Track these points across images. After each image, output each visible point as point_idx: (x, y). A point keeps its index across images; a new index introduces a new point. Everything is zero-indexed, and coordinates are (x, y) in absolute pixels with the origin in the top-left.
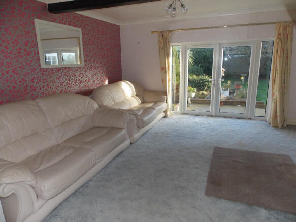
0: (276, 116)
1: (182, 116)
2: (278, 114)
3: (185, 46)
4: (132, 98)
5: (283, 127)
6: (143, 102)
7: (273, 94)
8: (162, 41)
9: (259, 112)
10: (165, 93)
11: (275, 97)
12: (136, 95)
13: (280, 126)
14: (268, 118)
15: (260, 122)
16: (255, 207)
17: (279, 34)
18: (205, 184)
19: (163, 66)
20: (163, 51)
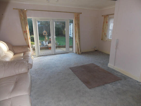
0: (78, 50)
2: (79, 49)
3: (35, 19)
6: (15, 54)
7: (76, 42)
9: (71, 49)
10: (29, 46)
11: (77, 42)
12: (9, 50)
13: (80, 54)
19: (25, 30)
20: (24, 21)
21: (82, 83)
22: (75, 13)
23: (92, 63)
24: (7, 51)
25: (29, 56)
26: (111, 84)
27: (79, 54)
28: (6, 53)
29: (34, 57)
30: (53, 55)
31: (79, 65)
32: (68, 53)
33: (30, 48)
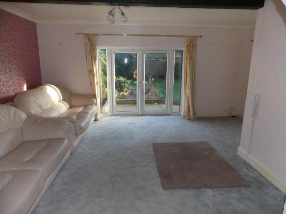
0: (189, 111)
1: (112, 117)
2: (191, 109)
3: (111, 50)
4: (59, 103)
5: (194, 119)
6: (71, 107)
7: (186, 94)
8: (89, 44)
9: (176, 108)
10: (94, 96)
11: (187, 96)
12: (63, 100)
13: (192, 119)
14: (182, 113)
15: (177, 117)
16: (203, 189)
17: (188, 46)
18: (158, 179)
19: (91, 68)
20: (90, 54)
21: (157, 175)
22: (187, 36)
23: (205, 141)
24: (59, 101)
25: (88, 113)
26: (215, 190)
27: (190, 119)
28: (55, 103)
29: (104, 116)
30: (138, 115)
31: (176, 141)
32: (169, 115)
33: (96, 99)
